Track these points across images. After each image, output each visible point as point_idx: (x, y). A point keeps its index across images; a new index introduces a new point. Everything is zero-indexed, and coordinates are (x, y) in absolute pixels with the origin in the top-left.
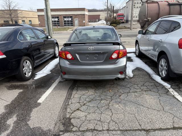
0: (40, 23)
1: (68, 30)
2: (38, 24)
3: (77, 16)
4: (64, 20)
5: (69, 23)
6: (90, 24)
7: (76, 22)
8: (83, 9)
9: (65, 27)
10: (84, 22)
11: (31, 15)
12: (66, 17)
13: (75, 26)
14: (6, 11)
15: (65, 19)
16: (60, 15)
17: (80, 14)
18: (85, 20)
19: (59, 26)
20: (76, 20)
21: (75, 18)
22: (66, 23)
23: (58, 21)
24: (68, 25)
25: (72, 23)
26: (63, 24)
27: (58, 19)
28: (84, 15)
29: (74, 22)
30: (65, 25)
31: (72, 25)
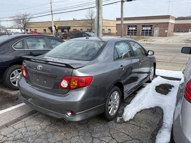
0: (117, 32)
1: (139, 41)
2: (115, 32)
3: (159, 25)
4: (142, 29)
5: (147, 33)
6: (174, 34)
7: (156, 31)
8: (168, 17)
9: (143, 36)
10: (166, 31)
11: (111, 24)
12: (145, 25)
13: (153, 36)
14: (88, 21)
15: (144, 28)
16: (139, 24)
17: (163, 23)
18: (167, 30)
19: (136, 35)
20: (156, 29)
21: (155, 27)
22: (144, 33)
23: (135, 30)
24: (146, 35)
25: (151, 33)
26: (141, 33)
27: (136, 28)
28: (168, 23)
29: (153, 32)
30: (142, 35)
31: (151, 35)
